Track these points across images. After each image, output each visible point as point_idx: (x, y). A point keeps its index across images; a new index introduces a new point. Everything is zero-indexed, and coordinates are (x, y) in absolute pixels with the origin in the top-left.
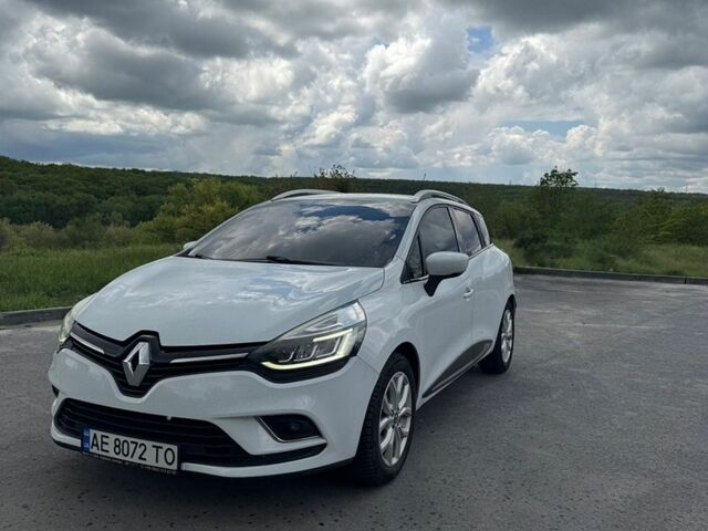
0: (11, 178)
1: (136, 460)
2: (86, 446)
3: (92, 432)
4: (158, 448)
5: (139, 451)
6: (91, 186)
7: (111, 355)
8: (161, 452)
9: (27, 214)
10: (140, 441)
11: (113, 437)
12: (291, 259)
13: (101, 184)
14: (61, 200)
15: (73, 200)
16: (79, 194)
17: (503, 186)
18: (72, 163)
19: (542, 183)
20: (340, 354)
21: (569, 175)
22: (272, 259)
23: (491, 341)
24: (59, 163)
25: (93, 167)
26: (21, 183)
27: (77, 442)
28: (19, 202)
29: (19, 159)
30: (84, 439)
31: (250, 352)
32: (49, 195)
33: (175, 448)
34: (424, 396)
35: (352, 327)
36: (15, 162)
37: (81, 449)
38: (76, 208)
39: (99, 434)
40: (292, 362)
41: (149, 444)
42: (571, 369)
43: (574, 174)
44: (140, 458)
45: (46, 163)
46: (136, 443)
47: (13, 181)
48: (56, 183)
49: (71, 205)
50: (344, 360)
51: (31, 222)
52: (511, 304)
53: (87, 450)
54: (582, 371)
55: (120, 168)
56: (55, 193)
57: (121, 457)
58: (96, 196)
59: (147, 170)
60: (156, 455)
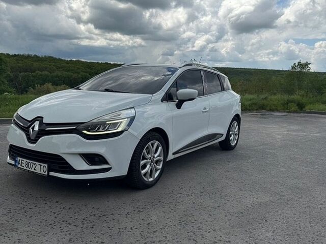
0: (54, 66)
1: (33, 170)
2: (17, 164)
3: (19, 158)
4: (41, 165)
5: (34, 166)
6: (88, 70)
7: (25, 126)
8: (42, 167)
9: (60, 81)
10: (34, 162)
11: (25, 160)
12: (114, 90)
13: (92, 69)
14: (75, 76)
15: (80, 76)
16: (82, 73)
17: (279, 70)
18: (80, 60)
19: (292, 68)
20: (120, 129)
21: (307, 64)
22: (107, 90)
23: (223, 135)
24: (74, 60)
25: (89, 61)
26: (58, 68)
27: (13, 162)
28: (57, 76)
29: (57, 58)
30: (16, 161)
31: (77, 126)
32: (70, 73)
33: (46, 166)
34: (174, 154)
35: (127, 118)
36: (56, 59)
37: (15, 165)
38: (81, 79)
39: (21, 159)
40: (96, 132)
41: (37, 163)
42: (267, 150)
43: (309, 64)
44: (34, 169)
45: (69, 60)
46: (33, 163)
47: (54, 67)
48: (73, 68)
49: (79, 78)
50: (122, 132)
51: (61, 85)
52: (237, 118)
53: (17, 166)
54: (271, 151)
55: (100, 62)
56: (72, 72)
57: (28, 169)
58: (90, 74)
59: (112, 63)
60: (40, 168)
